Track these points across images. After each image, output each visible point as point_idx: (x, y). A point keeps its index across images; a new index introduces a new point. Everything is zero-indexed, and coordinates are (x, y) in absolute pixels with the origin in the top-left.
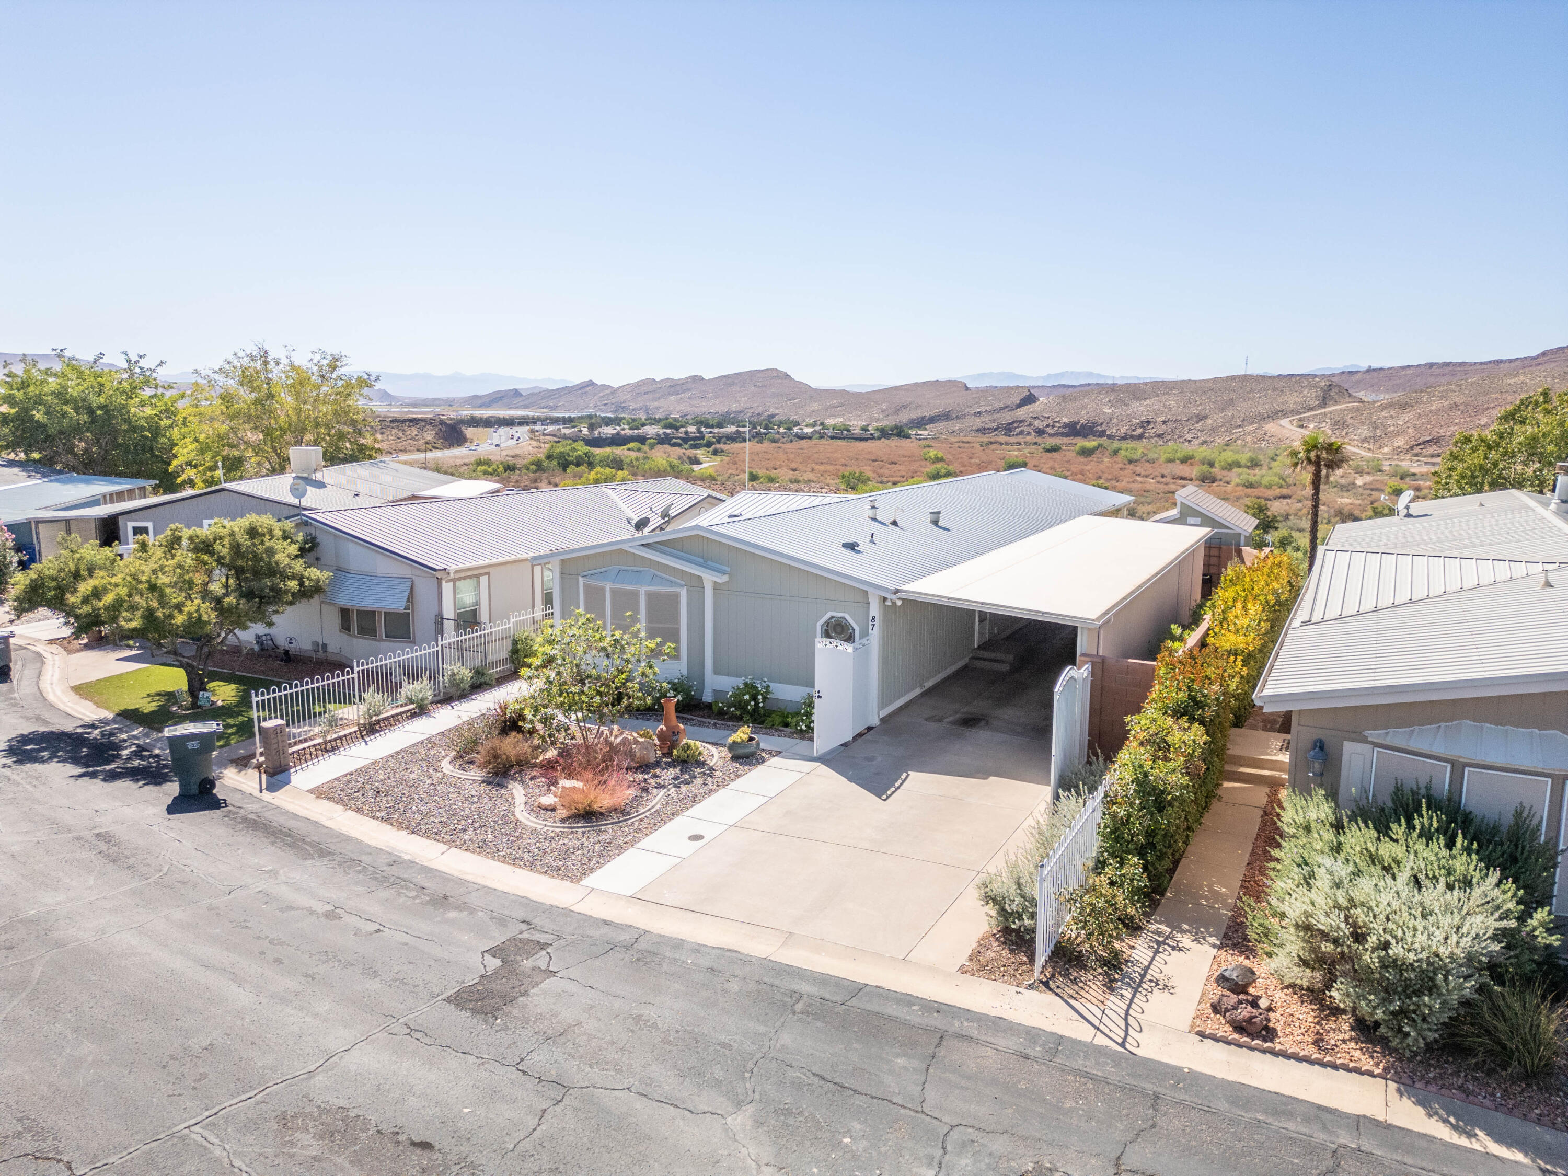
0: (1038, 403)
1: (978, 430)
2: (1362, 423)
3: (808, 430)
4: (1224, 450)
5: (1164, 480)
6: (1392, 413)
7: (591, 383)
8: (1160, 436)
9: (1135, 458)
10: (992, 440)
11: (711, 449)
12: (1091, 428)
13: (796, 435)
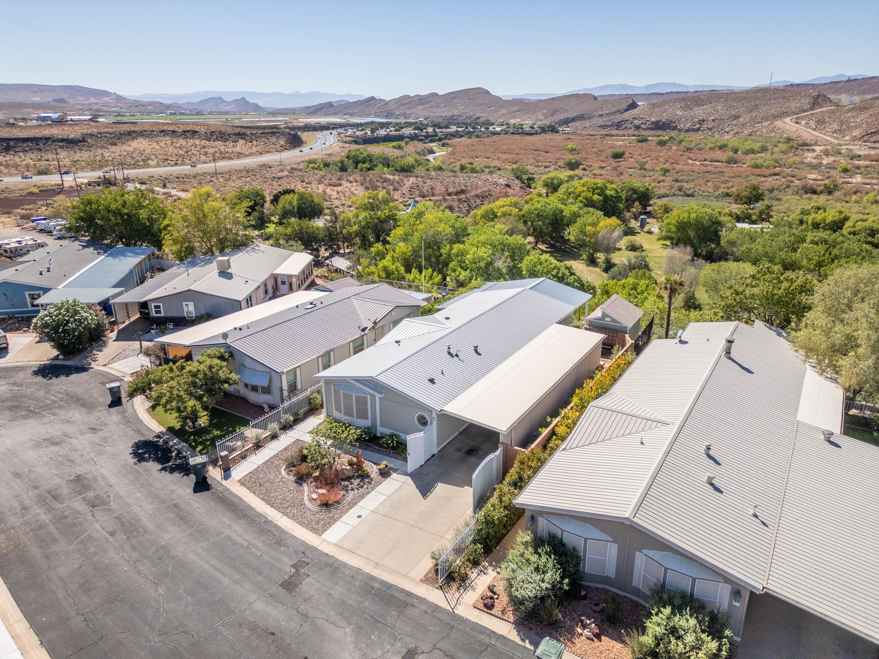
0: (638, 108)
1: (600, 126)
2: (835, 121)
3: (498, 129)
4: (747, 140)
6: (854, 114)
7: (373, 98)
8: (710, 129)
9: (691, 146)
10: (608, 133)
11: (441, 143)
12: (669, 124)
13: (492, 133)
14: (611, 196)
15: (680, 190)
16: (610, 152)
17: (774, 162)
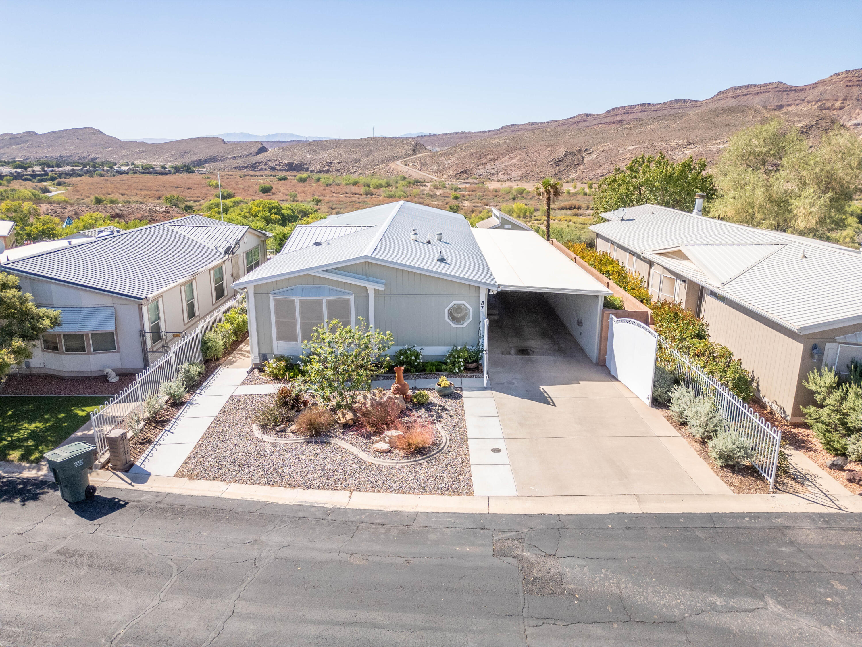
0: (268, 152)
1: (236, 168)
2: (433, 163)
3: (124, 168)
4: (372, 178)
5: (347, 195)
6: (446, 157)
8: (338, 170)
9: (330, 183)
10: (246, 173)
12: (301, 166)
13: (117, 172)
16: (256, 188)
17: (403, 193)
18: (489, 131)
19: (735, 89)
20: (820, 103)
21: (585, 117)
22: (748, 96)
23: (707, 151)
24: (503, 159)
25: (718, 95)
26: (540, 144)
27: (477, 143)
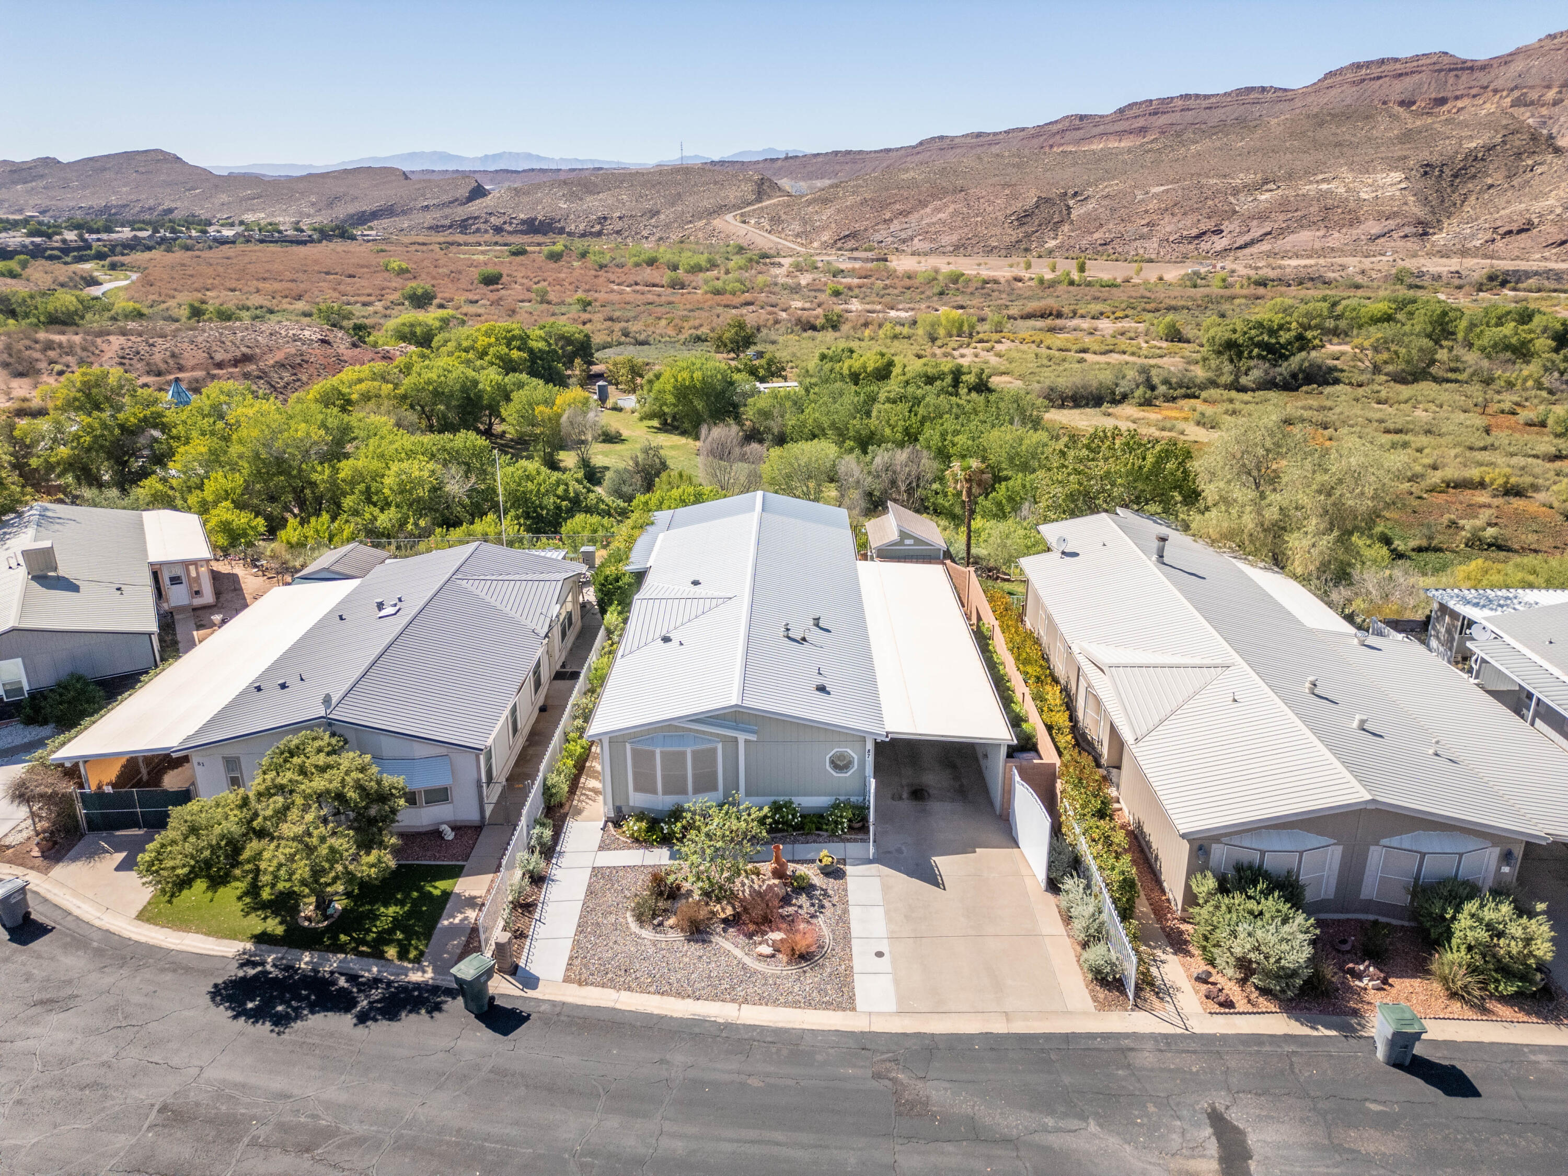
0: (489, 197)
2: (793, 219)
4: (682, 250)
5: (638, 288)
6: (816, 208)
8: (618, 232)
9: (605, 262)
10: (450, 240)
11: (106, 262)
12: (550, 224)
13: (215, 240)
14: (540, 350)
15: (626, 335)
16: (475, 273)
17: (738, 284)
18: (897, 150)
19: (1358, 66)
20: (1516, 94)
21: (1077, 122)
22: (1381, 81)
23: (1298, 195)
24: (922, 212)
25: (1325, 78)
26: (990, 182)
27: (875, 178)
